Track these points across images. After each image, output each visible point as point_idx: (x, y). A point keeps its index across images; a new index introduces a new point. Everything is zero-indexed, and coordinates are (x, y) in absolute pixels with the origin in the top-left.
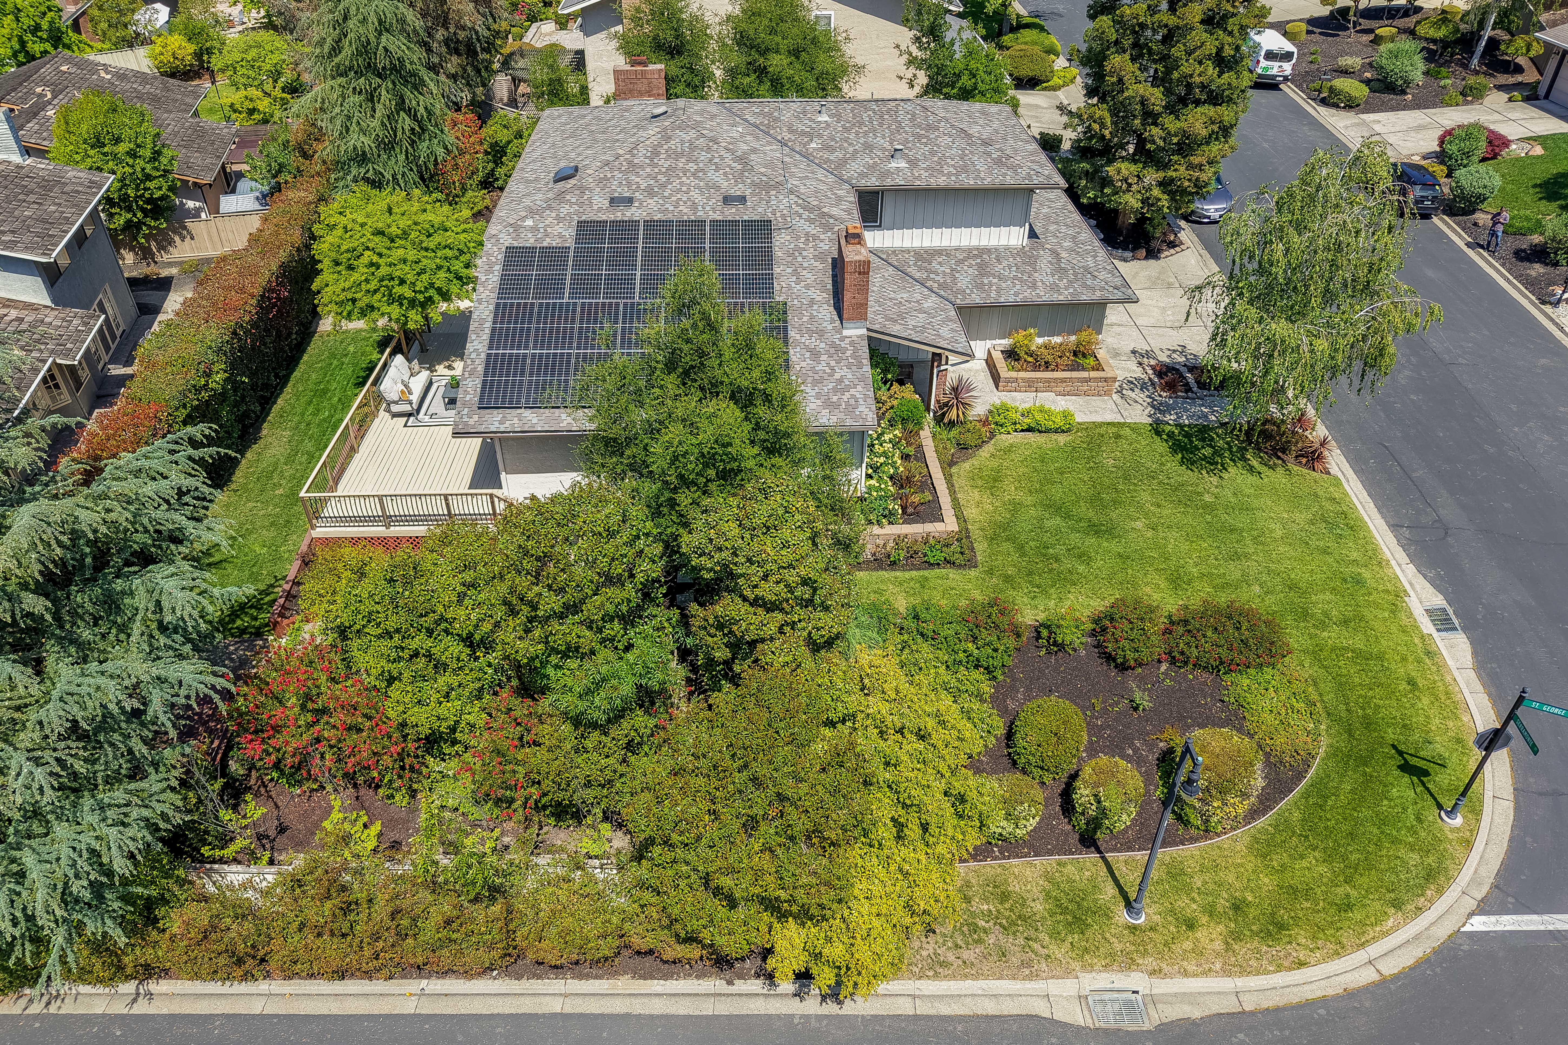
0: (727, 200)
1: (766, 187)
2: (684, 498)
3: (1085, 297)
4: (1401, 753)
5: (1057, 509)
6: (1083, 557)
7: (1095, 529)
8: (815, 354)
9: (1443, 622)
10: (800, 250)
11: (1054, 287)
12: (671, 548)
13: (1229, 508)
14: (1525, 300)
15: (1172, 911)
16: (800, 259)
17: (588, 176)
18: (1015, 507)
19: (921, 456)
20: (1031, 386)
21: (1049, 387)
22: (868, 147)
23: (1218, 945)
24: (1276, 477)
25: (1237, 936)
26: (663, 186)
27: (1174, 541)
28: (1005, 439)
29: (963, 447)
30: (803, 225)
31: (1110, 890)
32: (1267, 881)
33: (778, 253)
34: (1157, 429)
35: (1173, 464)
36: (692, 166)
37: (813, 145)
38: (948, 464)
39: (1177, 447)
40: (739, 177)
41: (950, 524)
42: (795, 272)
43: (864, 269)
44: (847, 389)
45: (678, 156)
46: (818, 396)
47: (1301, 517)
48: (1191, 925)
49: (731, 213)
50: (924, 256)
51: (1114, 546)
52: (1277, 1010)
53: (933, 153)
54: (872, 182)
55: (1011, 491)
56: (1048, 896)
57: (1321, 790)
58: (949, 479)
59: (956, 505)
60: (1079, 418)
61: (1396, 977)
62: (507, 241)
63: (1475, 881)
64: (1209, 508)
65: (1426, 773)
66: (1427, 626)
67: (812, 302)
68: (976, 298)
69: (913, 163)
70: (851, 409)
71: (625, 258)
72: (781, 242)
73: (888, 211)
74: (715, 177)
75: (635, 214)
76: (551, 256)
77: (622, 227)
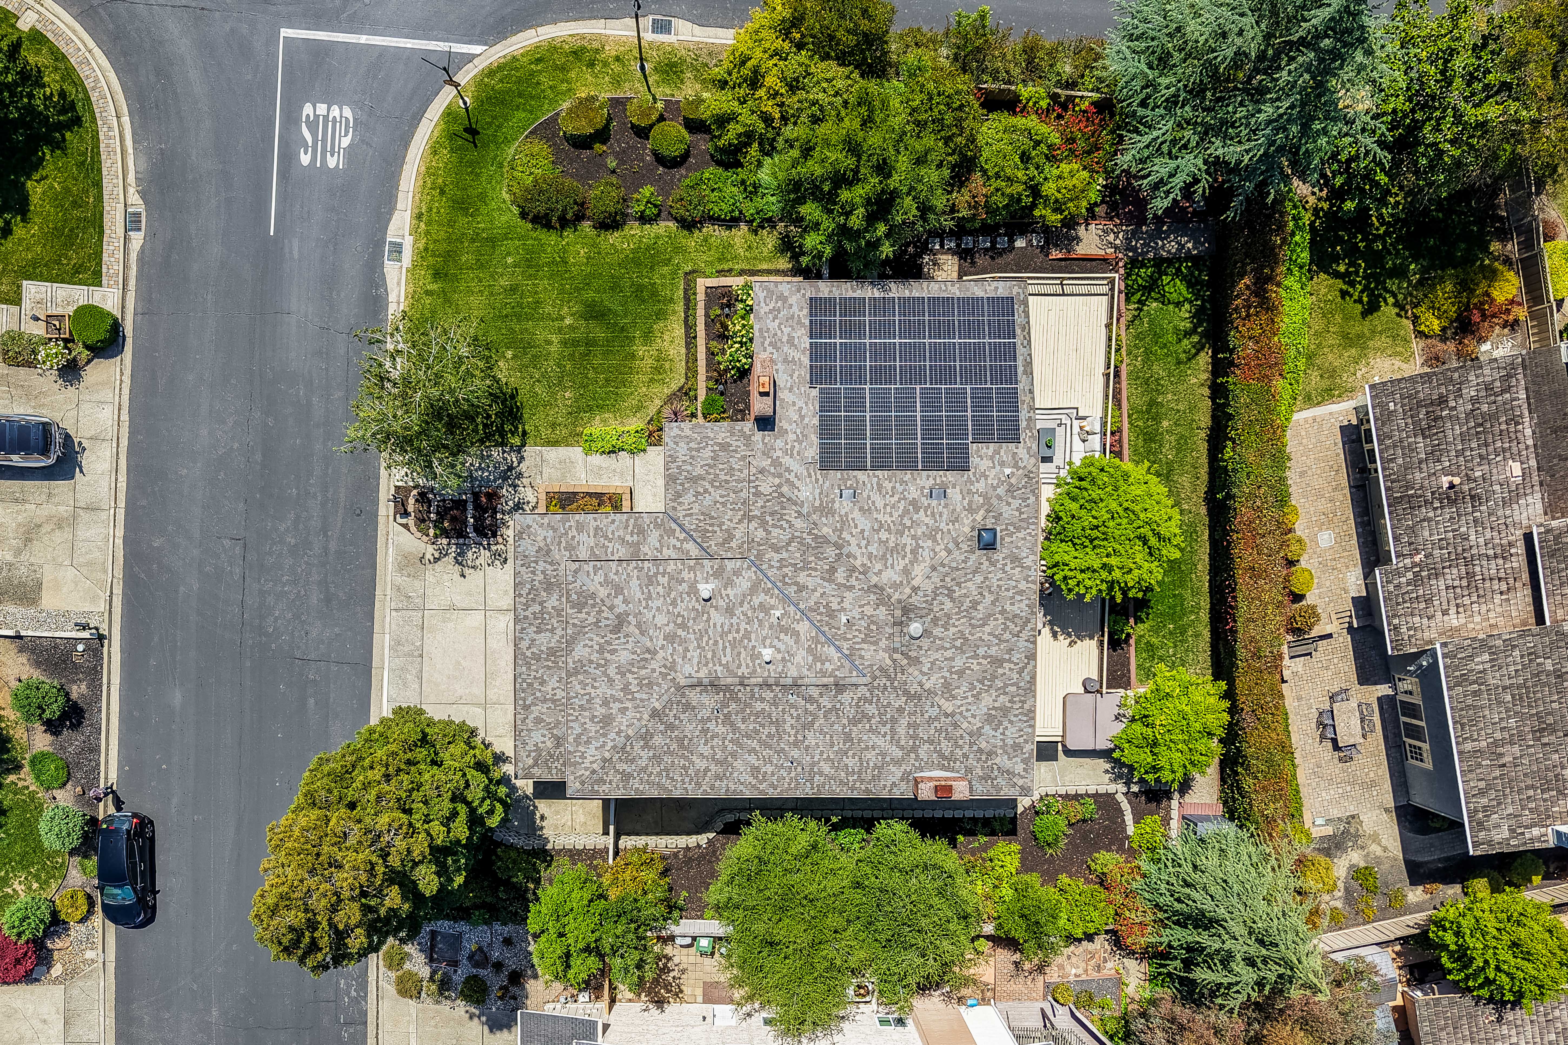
0: (853, 497)
4: (474, 143)
8: (791, 341)
10: (797, 440)
15: (624, 65)
16: (798, 431)
22: (729, 611)
23: (607, 48)
25: (597, 51)
26: (906, 512)
30: (795, 466)
31: (651, 81)
32: (573, 75)
33: (815, 439)
36: (884, 535)
37: (778, 614)
42: (802, 417)
44: (771, 311)
45: (895, 550)
46: (791, 306)
48: (617, 59)
49: (850, 480)
52: (590, 18)
53: (674, 603)
54: (730, 561)
56: (682, 82)
61: (530, 28)
62: (1021, 451)
63: (468, 72)
65: (465, 130)
67: (791, 390)
69: (693, 590)
71: (933, 441)
72: (812, 452)
74: (864, 523)
75: (926, 479)
76: (984, 435)
77: (933, 462)
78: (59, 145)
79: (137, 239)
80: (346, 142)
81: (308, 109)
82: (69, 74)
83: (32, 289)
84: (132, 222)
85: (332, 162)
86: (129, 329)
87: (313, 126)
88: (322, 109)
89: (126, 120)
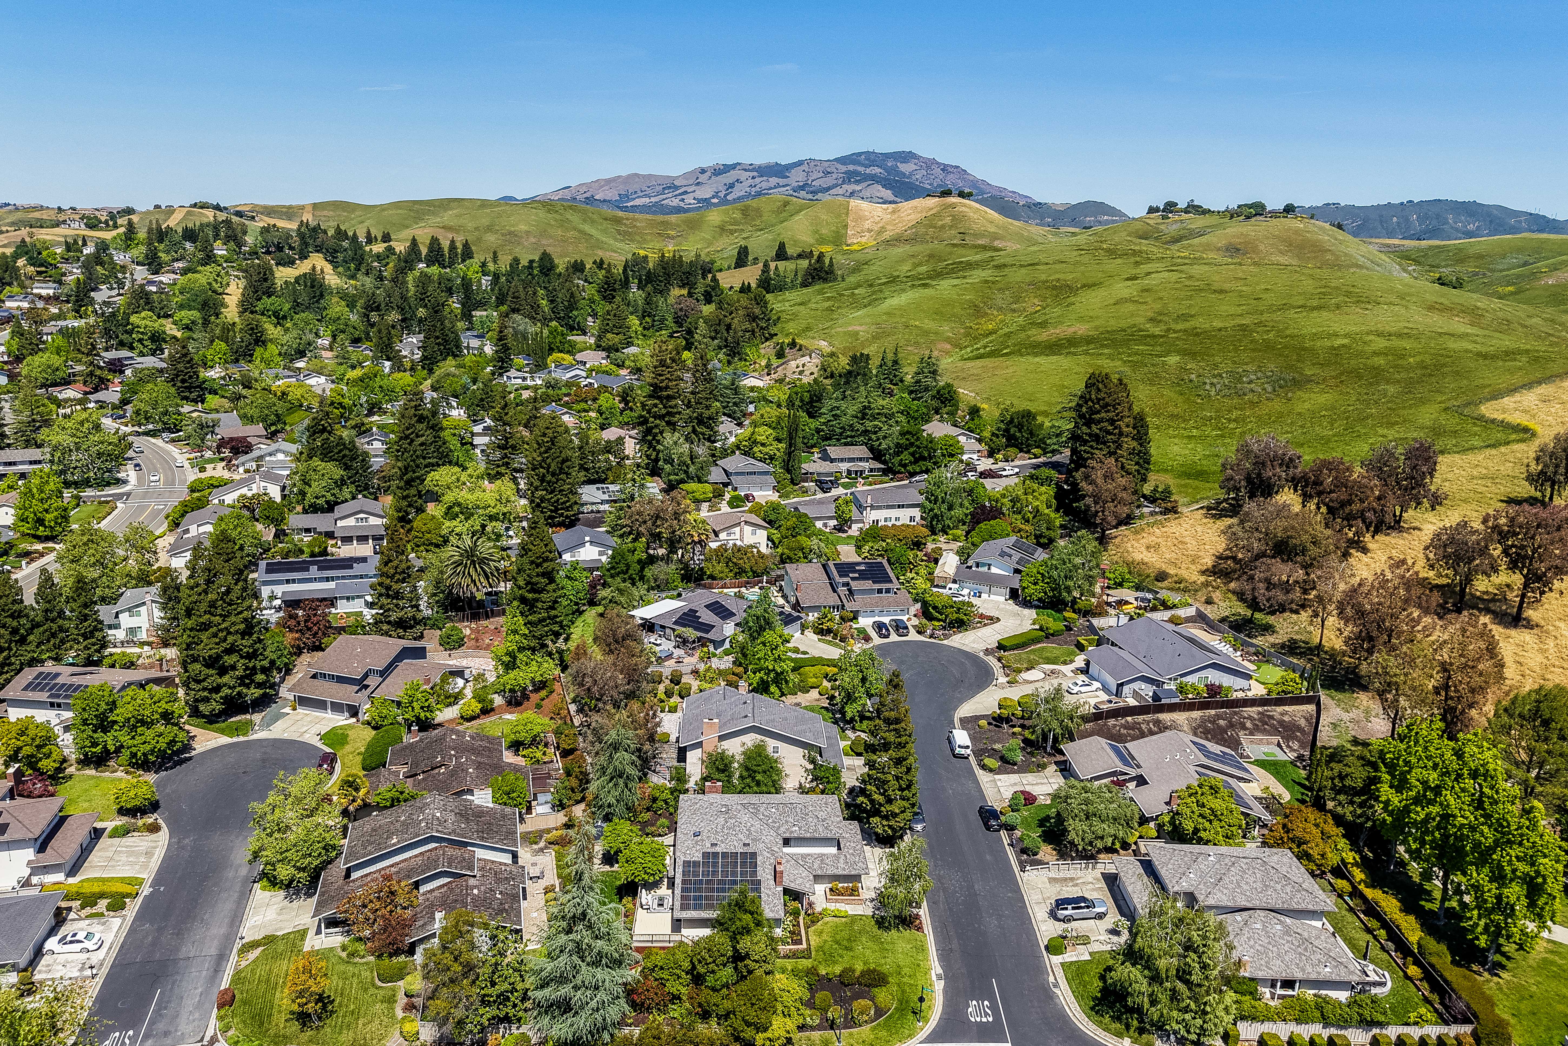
0: (745, 845)
1: (755, 840)
2: (738, 937)
3: (852, 873)
4: (913, 1009)
5: (837, 942)
6: (842, 956)
7: (847, 948)
8: (768, 897)
9: (939, 977)
10: (765, 861)
11: (844, 869)
12: (734, 947)
13: (888, 943)
14: (1016, 868)
16: (765, 864)
17: (705, 834)
18: (825, 941)
19: (798, 925)
20: (837, 901)
21: (842, 901)
22: (787, 822)
24: (907, 933)
26: (726, 841)
27: (868, 952)
28: (826, 919)
29: (813, 922)
30: (766, 854)
33: (759, 865)
34: (873, 917)
35: (875, 929)
36: (734, 833)
37: (770, 821)
38: (807, 927)
39: (877, 922)
40: (748, 837)
41: (804, 946)
42: (763, 869)
43: (782, 873)
44: (777, 905)
45: (730, 829)
46: (769, 909)
47: (909, 947)
49: (746, 849)
50: (804, 856)
51: (851, 954)
53: (806, 824)
54: (787, 835)
55: (825, 937)
57: (890, 1017)
58: (807, 933)
59: (808, 940)
60: (850, 913)
62: (683, 858)
64: (882, 943)
65: (918, 1013)
66: (934, 978)
67: (768, 879)
68: (819, 873)
69: (800, 828)
70: (777, 912)
71: (715, 864)
72: (759, 859)
73: (792, 843)
74: (741, 836)
75: (718, 849)
76: (696, 864)
77: (715, 854)
78: (1095, 999)
79: (1051, 979)
80: (970, 1010)
81: (991, 1019)
82: (1099, 1024)
83: (1087, 957)
84: (1056, 985)
85: (974, 1002)
86: (1044, 952)
87: (986, 1014)
88: (984, 1020)
89: (1071, 1015)
